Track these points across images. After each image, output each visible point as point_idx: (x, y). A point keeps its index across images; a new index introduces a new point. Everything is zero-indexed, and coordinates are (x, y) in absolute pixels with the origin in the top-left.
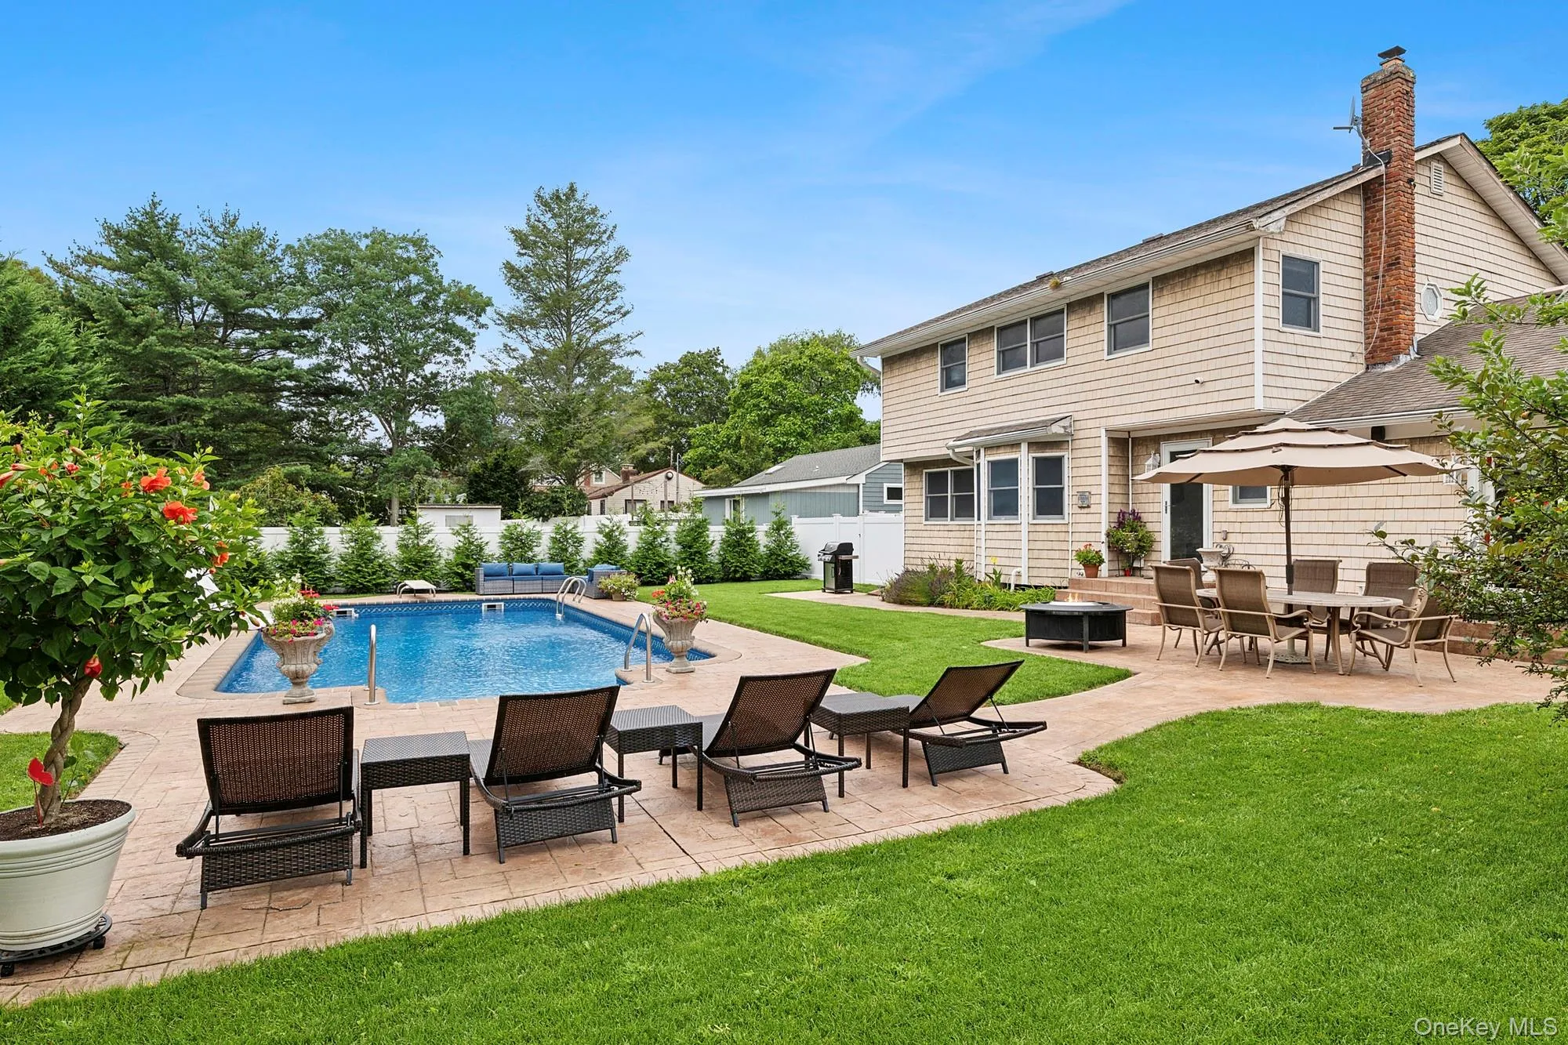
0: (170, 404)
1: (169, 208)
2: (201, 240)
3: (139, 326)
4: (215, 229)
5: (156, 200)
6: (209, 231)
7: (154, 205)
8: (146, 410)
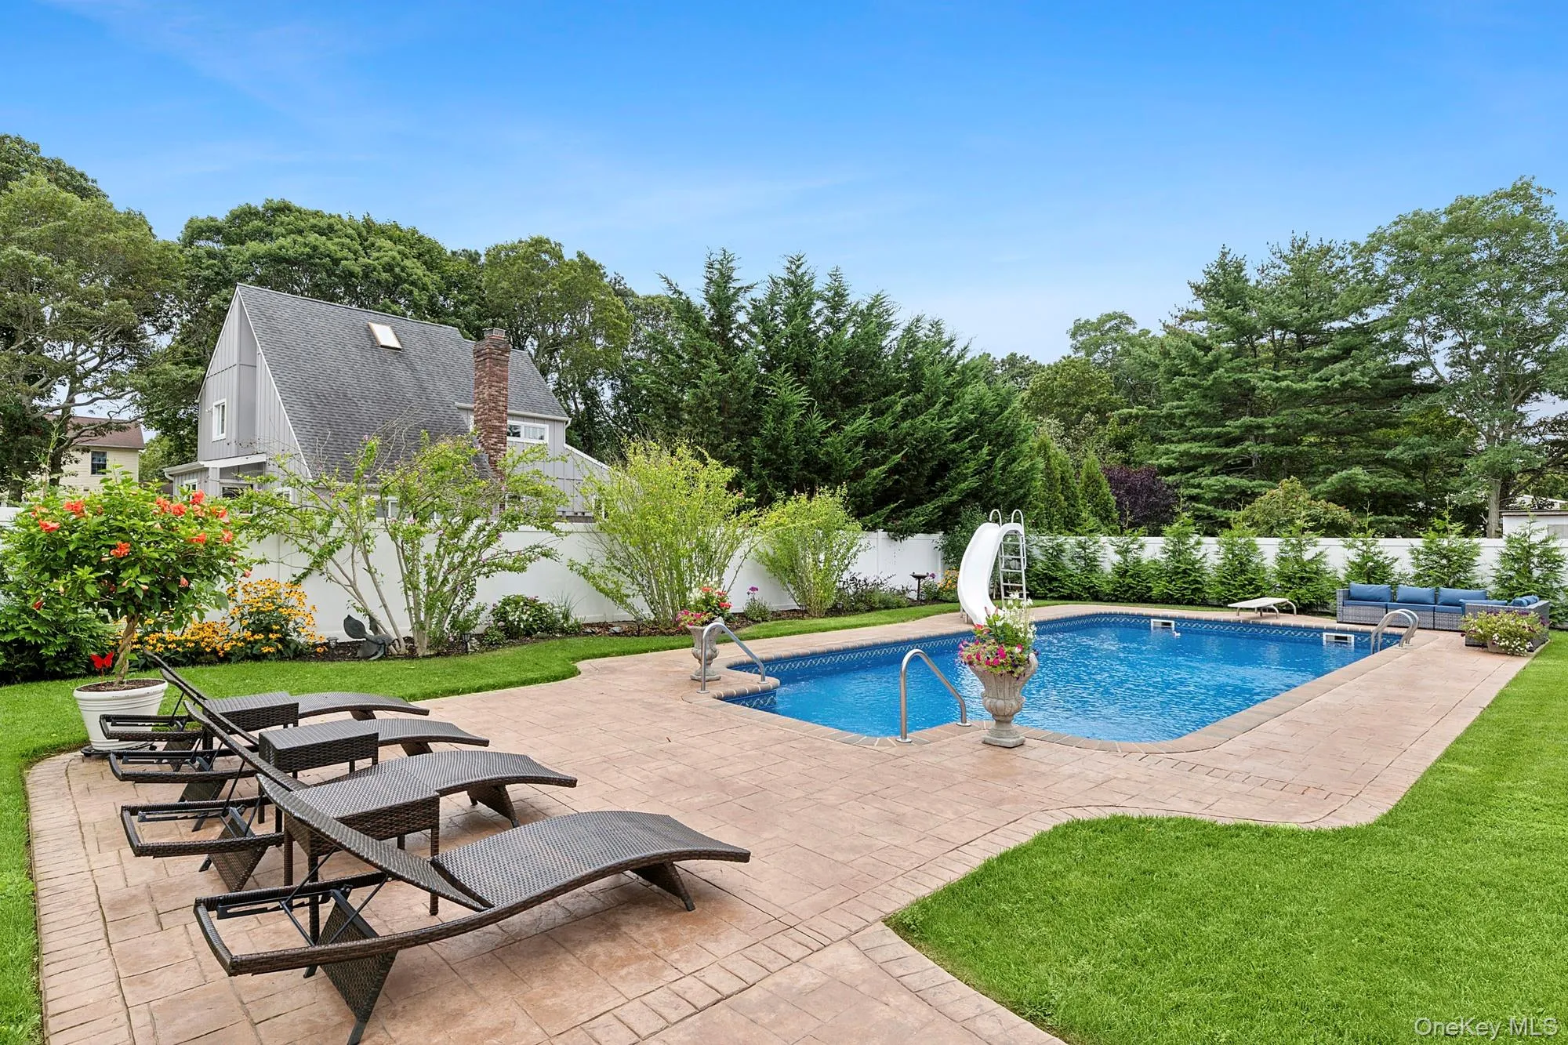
0: (1236, 427)
1: (1237, 252)
2: (1272, 272)
3: (1210, 362)
4: (1284, 258)
5: (1226, 250)
6: (1278, 262)
7: (1224, 254)
8: (1218, 436)
